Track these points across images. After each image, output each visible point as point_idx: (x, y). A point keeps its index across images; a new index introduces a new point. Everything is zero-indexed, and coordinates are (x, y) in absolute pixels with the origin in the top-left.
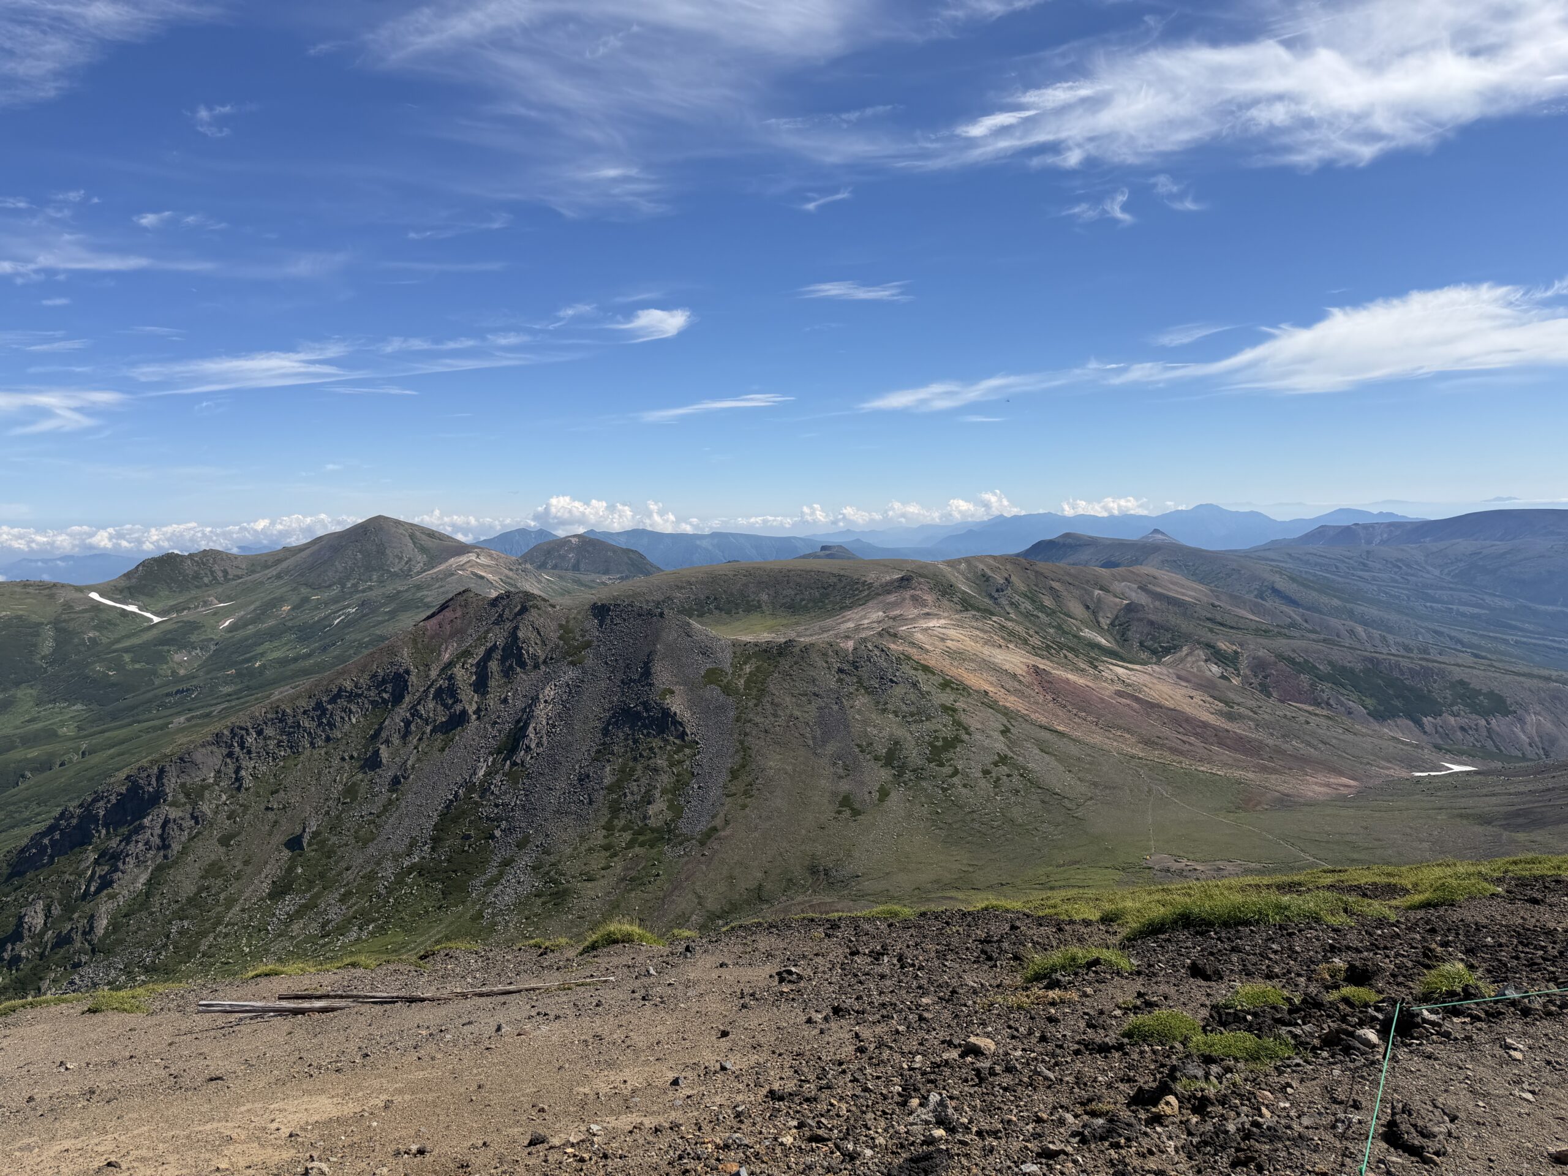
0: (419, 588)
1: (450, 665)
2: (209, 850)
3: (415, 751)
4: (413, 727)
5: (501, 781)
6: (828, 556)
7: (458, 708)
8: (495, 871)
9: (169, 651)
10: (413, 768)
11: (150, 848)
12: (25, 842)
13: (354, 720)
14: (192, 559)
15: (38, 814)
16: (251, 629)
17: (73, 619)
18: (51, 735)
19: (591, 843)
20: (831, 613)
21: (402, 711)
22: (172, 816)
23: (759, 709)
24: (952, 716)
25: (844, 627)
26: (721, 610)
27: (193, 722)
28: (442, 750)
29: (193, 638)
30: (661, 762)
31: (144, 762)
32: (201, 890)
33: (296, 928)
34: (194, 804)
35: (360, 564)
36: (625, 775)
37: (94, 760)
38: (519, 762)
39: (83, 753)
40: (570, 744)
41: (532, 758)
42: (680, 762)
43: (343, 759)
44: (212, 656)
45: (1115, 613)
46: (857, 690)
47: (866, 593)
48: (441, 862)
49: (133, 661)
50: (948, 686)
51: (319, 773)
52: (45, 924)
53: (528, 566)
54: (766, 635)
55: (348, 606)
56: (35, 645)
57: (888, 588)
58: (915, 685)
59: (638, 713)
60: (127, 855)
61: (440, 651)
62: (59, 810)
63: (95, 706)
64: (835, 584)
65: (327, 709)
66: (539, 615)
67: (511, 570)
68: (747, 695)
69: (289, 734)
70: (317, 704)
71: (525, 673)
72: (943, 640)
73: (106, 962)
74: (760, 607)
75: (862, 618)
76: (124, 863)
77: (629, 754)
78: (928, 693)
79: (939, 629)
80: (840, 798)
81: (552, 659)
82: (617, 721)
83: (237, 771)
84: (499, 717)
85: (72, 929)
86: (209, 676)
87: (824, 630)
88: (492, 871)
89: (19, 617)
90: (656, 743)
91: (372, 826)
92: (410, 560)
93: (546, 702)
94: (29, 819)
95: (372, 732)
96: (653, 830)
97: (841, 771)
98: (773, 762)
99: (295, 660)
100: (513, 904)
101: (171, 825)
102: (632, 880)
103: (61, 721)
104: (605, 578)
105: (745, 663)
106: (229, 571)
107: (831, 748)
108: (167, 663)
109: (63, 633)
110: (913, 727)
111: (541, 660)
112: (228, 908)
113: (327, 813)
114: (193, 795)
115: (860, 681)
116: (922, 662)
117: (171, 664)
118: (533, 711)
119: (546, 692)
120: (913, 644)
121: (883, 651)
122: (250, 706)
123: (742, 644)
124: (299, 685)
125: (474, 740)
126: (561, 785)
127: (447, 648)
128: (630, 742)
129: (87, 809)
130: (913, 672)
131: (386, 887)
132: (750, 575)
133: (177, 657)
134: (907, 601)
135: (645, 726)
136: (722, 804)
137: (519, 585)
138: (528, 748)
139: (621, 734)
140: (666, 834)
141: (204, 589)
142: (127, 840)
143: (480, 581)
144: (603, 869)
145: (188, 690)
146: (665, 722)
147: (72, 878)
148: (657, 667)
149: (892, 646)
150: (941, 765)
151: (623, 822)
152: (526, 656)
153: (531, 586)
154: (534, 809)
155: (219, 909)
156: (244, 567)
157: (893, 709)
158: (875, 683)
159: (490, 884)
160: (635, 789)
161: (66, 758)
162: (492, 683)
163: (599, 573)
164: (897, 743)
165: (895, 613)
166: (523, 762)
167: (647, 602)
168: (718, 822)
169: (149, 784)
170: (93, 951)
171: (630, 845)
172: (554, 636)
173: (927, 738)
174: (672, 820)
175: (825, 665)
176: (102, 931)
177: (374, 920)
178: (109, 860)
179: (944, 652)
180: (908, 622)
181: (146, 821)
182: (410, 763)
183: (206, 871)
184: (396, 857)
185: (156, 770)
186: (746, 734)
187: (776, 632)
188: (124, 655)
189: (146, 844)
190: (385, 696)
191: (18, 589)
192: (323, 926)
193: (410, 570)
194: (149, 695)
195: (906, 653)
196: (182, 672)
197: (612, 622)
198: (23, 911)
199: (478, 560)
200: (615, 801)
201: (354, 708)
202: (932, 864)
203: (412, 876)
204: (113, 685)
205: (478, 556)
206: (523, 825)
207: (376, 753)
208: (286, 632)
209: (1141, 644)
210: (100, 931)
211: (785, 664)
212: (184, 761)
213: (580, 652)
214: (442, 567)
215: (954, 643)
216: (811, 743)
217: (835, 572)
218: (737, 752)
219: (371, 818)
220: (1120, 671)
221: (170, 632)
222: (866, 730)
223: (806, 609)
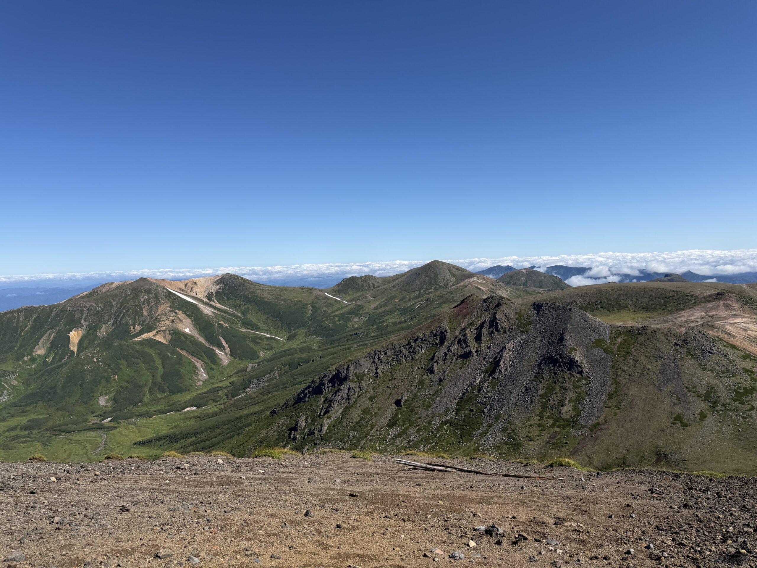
0: (451, 293)
1: (464, 329)
2: (365, 403)
3: (449, 368)
4: (448, 357)
5: (488, 386)
6: (669, 280)
7: (468, 349)
8: (485, 429)
9: (352, 317)
10: (448, 375)
11: (343, 399)
12: (300, 391)
13: (423, 351)
14: (361, 279)
15: (304, 380)
16: (383, 309)
17: (318, 303)
18: (309, 349)
19: (532, 422)
20: (671, 312)
21: (443, 349)
22: (351, 386)
23: (626, 362)
24: (751, 375)
25: (679, 320)
26: (604, 308)
27: (360, 347)
28: (461, 368)
29: (361, 312)
30: (569, 386)
31: (342, 363)
32: (362, 419)
33: (398, 442)
34: (360, 382)
35: (427, 282)
36: (550, 390)
37: (324, 360)
38: (496, 378)
39: (320, 357)
40: (521, 372)
41: (502, 376)
42: (580, 387)
43: (418, 368)
44: (367, 320)
46: (687, 356)
47: (694, 301)
48: (460, 420)
49: (339, 321)
50: (748, 357)
51: (409, 373)
52: (305, 425)
53: (502, 284)
54: (630, 322)
55: (421, 300)
56: (305, 312)
57: (708, 299)
58: (725, 355)
59: (557, 359)
60: (335, 401)
61: (460, 322)
62: (312, 379)
63: (325, 338)
64: (673, 296)
65: (412, 346)
66: (507, 307)
67: (493, 285)
68: (618, 354)
69: (397, 355)
70: (408, 343)
71: (499, 335)
72: (745, 330)
73: (326, 445)
74: (627, 307)
75: (690, 315)
76: (334, 404)
77: (552, 380)
78: (734, 361)
79: (743, 324)
80: (674, 416)
81: (512, 329)
82: (546, 362)
83: (376, 369)
84: (486, 355)
85: (314, 429)
86: (366, 328)
87: (666, 321)
88: (483, 429)
89: (300, 301)
90: (567, 376)
91: (430, 400)
92: (448, 280)
93: (509, 350)
94: (301, 382)
95: (431, 357)
96: (564, 420)
97: (676, 401)
98: (633, 391)
99: (400, 323)
100: (493, 446)
101: (351, 390)
102: (553, 444)
103: (313, 343)
104: (540, 290)
105: (618, 337)
106: (375, 284)
107: (669, 387)
108: (351, 322)
109: (315, 308)
110: (723, 380)
111: (507, 329)
112: (372, 429)
113: (412, 392)
114: (360, 378)
115: (689, 351)
116: (731, 343)
117: (352, 323)
118: (503, 354)
119: (509, 345)
120: (724, 332)
121: (704, 334)
122: (382, 342)
123: (616, 327)
124: (401, 334)
125: (475, 365)
126: (517, 391)
127: (463, 322)
128: (553, 374)
129: (321, 380)
130: (725, 348)
131: (436, 429)
132: (621, 290)
133: (356, 320)
134: (721, 307)
135: (560, 366)
136: (603, 411)
137: (497, 292)
138: (500, 371)
139: (547, 369)
140: (572, 423)
141: (365, 291)
142: (335, 394)
143: (478, 290)
144: (538, 436)
145: (358, 334)
146: (572, 364)
147: (315, 408)
148: (567, 336)
149: (711, 332)
150: (742, 403)
151: (548, 414)
152: (500, 327)
153: (503, 293)
154: (503, 401)
155: (368, 428)
156: (381, 282)
157: (710, 368)
158: (699, 353)
159: (482, 434)
160: (555, 398)
161: (314, 358)
162: (484, 339)
163: (537, 287)
164: (712, 388)
165: (712, 313)
166: (498, 378)
167: (562, 302)
168: (600, 420)
169: (344, 372)
170: (322, 439)
171: (552, 426)
172: (513, 317)
173: (733, 387)
174: (575, 416)
175: (666, 340)
176: (325, 432)
177: (431, 443)
178: (328, 402)
179: (745, 338)
180: (721, 319)
181: (342, 387)
182: (446, 373)
183: (363, 411)
184: (440, 416)
185: (346, 367)
186: (617, 375)
187: (636, 321)
188: (336, 318)
189: (342, 397)
190: (437, 341)
191: (300, 290)
192: (409, 442)
193: (448, 285)
194: (344, 335)
195: (720, 337)
196: (356, 326)
197: (543, 312)
198: (298, 419)
199: (478, 281)
200: (543, 402)
201: (423, 346)
202: (735, 460)
203: (447, 425)
204: (332, 330)
205: (478, 278)
206: (498, 408)
207: (432, 367)
208: (396, 311)
210: (324, 431)
211: (641, 339)
212: (357, 363)
213: (527, 327)
214: (462, 284)
215: (753, 332)
216: (656, 383)
217: (674, 289)
218: (612, 384)
219: (430, 396)
221: (353, 309)
222: (692, 379)
223: (655, 309)
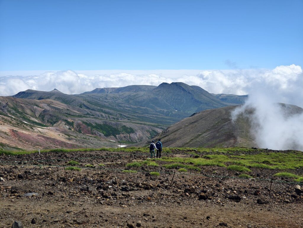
45: (40, 112)
209: (48, 121)
220: (40, 129)
